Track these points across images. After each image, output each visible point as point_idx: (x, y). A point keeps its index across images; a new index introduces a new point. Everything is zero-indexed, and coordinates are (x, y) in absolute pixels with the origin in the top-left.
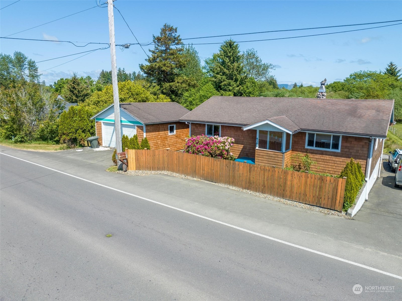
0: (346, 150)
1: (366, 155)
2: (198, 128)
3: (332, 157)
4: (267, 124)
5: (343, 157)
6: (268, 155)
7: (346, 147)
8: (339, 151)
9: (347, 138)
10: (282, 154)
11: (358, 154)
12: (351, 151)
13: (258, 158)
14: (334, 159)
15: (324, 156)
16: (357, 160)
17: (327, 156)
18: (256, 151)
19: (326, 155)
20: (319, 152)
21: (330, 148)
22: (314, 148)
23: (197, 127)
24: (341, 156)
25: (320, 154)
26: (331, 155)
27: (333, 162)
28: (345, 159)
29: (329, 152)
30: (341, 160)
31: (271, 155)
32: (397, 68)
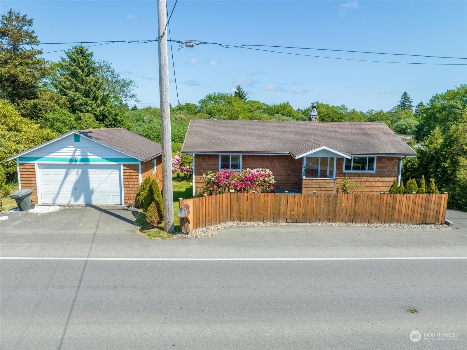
0: (380, 170)
1: (397, 173)
3: (369, 178)
4: (324, 150)
5: (378, 177)
6: (318, 184)
7: (381, 167)
8: (374, 171)
9: (380, 159)
10: (333, 181)
11: (390, 173)
12: (384, 170)
13: (306, 189)
14: (370, 180)
15: (361, 178)
16: (390, 178)
17: (364, 178)
18: (304, 181)
19: (363, 176)
20: (356, 175)
21: (366, 170)
22: (352, 171)
23: (205, 160)
24: (376, 177)
25: (357, 177)
26: (368, 177)
27: (369, 183)
28: (380, 178)
29: (365, 173)
30: (376, 180)
31: (321, 184)
32: (244, 92)
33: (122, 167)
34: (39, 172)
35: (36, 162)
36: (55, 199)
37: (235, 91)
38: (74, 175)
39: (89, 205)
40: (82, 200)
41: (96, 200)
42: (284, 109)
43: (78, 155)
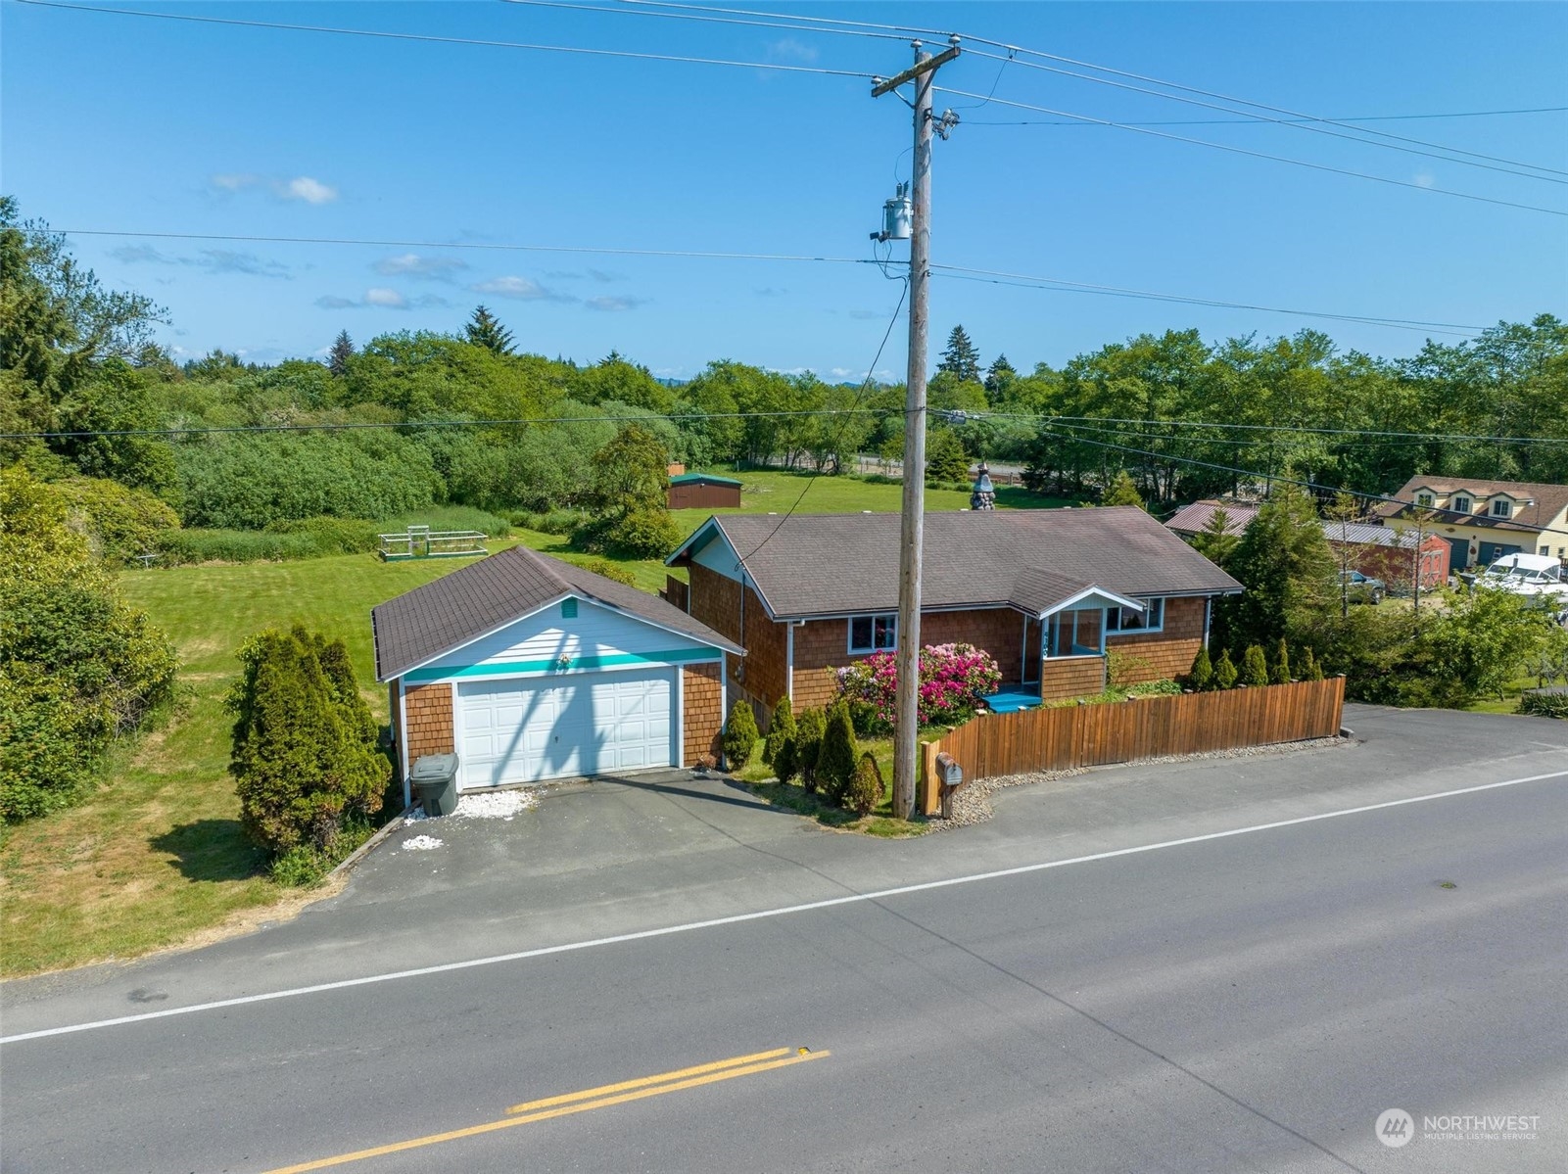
0: (1172, 625)
1: (1201, 629)
2: (821, 632)
3: (1151, 644)
4: (1094, 595)
5: (1168, 640)
6: (1073, 669)
7: (1173, 619)
8: (1160, 629)
9: (1170, 602)
10: (1102, 660)
11: (1189, 629)
12: (1180, 624)
13: (1049, 683)
14: (1152, 649)
15: (1137, 645)
16: (1189, 641)
17: (1141, 645)
18: (1045, 665)
19: (1140, 642)
20: (1128, 639)
21: (1145, 628)
22: (1120, 632)
23: (817, 630)
24: (1163, 640)
25: (1129, 643)
26: (1148, 641)
27: (1150, 655)
28: (1170, 642)
29: (1144, 635)
30: (1164, 648)
31: (1078, 668)
32: (502, 328)
33: (681, 672)
34: (461, 706)
35: (454, 680)
36: (498, 772)
37: (470, 325)
38: (554, 704)
39: (592, 776)
40: (571, 767)
41: (608, 761)
42: (624, 384)
43: (572, 650)
